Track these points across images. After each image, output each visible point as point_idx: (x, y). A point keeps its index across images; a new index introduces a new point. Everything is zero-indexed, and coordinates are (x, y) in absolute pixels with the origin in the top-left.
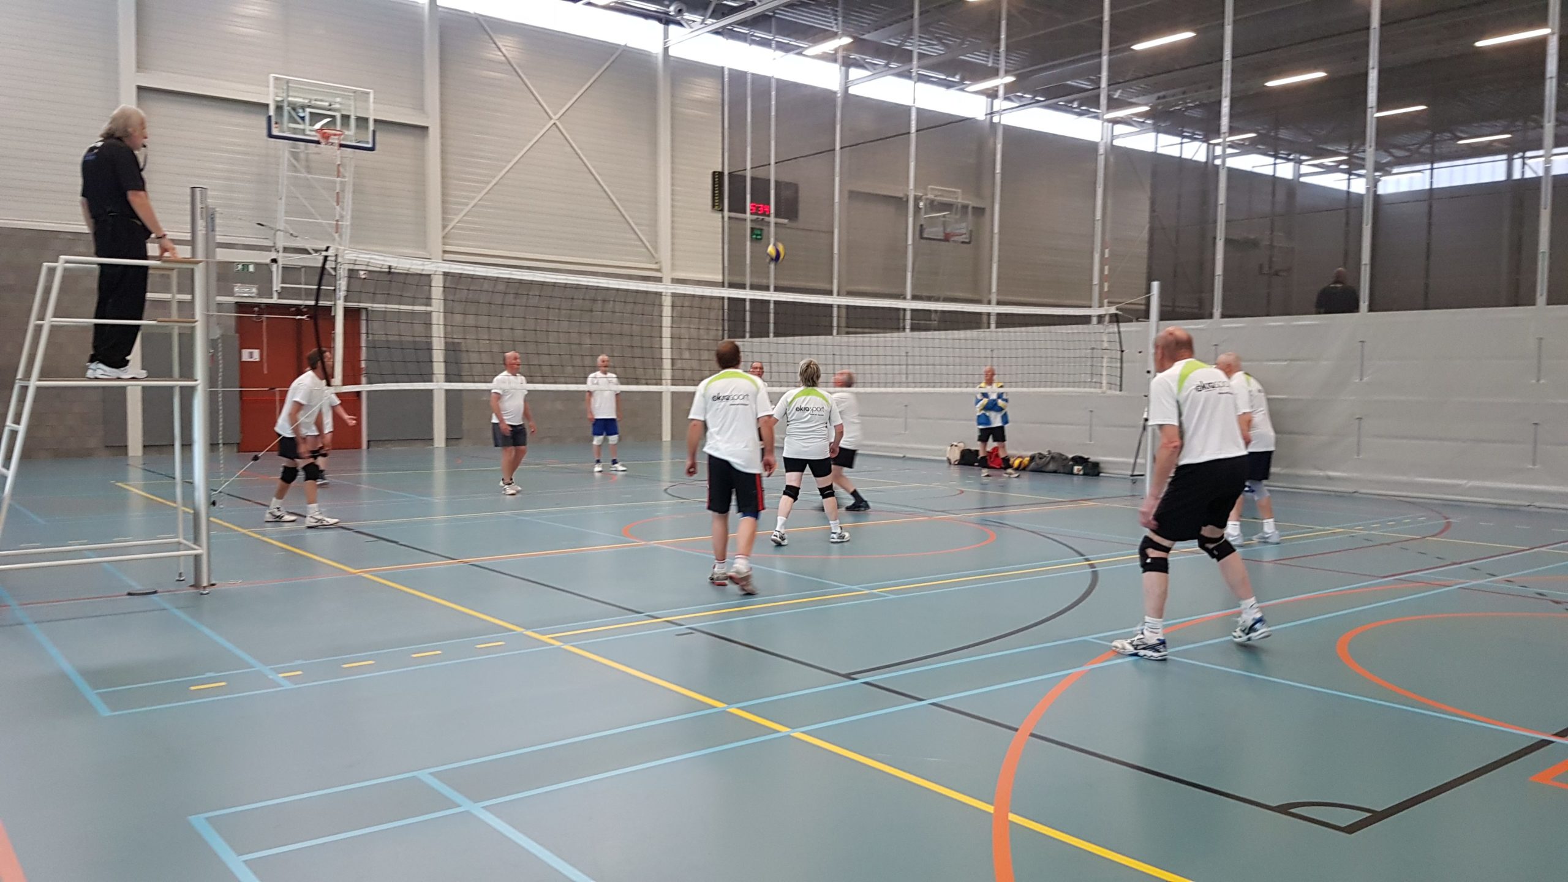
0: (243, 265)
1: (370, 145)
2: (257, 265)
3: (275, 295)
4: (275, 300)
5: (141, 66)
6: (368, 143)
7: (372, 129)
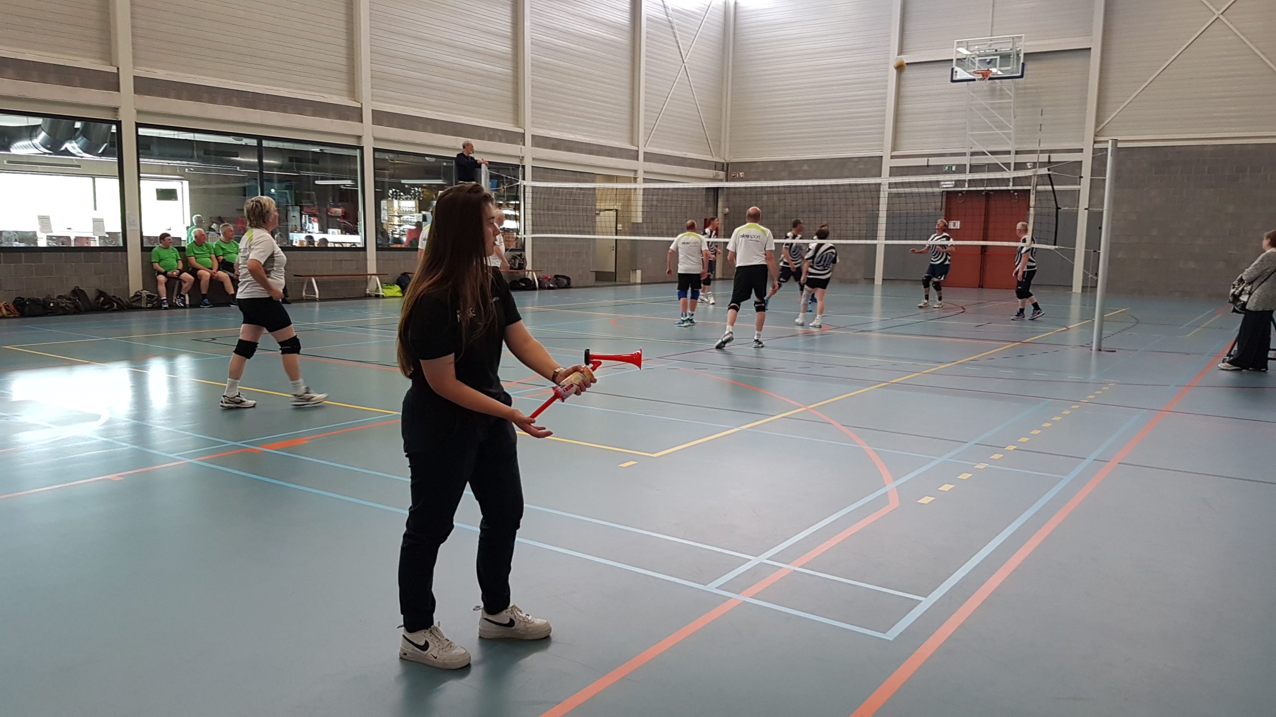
0: (949, 167)
2: (957, 166)
3: (967, 185)
4: (966, 188)
5: (901, 52)
6: (1018, 73)
7: (1022, 61)
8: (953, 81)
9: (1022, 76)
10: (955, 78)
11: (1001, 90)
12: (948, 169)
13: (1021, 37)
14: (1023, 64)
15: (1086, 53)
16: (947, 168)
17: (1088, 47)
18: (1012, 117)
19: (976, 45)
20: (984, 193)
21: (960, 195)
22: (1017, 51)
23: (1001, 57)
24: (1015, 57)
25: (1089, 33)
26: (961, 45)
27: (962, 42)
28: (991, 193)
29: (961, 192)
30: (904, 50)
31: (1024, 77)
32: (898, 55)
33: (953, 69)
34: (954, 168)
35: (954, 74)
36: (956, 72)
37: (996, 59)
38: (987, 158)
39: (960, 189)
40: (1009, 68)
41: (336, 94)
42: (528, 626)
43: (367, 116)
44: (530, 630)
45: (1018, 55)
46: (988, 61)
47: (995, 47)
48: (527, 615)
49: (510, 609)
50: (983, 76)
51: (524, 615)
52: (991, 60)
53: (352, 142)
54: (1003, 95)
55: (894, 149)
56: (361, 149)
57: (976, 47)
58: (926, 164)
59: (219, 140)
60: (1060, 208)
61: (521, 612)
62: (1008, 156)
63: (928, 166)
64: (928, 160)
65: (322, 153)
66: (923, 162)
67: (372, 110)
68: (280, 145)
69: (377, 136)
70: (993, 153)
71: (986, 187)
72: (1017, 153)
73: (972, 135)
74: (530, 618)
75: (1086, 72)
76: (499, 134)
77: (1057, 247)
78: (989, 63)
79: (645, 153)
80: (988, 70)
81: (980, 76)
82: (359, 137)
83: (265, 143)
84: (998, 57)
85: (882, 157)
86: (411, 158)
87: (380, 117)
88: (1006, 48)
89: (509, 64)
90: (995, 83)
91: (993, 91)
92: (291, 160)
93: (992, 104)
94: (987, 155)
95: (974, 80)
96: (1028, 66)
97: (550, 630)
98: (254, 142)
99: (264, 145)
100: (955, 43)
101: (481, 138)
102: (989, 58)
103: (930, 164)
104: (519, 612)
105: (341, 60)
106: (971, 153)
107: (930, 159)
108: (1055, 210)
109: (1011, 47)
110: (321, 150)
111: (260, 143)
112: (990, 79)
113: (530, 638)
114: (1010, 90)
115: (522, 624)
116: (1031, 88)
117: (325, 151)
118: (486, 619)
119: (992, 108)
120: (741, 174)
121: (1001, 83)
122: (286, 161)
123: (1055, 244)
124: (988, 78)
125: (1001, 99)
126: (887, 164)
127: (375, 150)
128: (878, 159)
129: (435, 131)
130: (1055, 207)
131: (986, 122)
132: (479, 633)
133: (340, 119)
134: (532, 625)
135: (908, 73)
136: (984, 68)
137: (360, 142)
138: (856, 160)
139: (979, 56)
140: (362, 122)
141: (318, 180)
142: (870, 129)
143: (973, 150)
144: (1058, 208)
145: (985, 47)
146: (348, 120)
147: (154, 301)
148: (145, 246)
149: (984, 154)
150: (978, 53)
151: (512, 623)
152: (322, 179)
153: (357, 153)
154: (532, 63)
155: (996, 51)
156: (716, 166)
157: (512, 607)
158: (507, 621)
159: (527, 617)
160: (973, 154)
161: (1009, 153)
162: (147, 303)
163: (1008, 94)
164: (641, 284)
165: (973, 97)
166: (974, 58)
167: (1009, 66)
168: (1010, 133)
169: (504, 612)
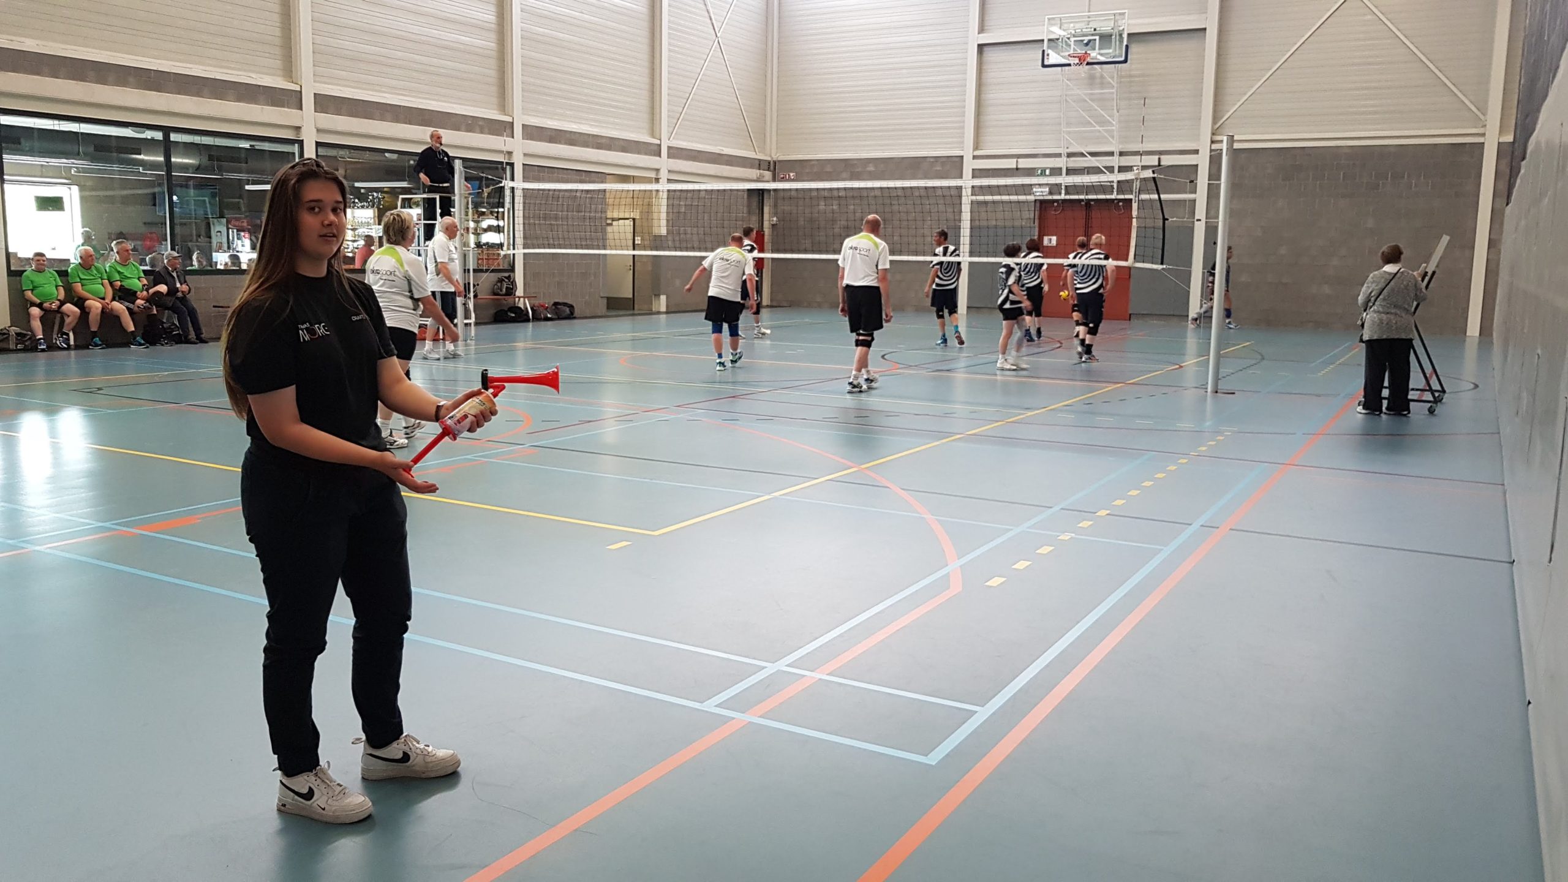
0: (1043, 170)
1: (1123, 59)
2: (1051, 168)
3: (1063, 192)
4: (1063, 196)
5: (982, 30)
6: (1122, 57)
7: (1125, 43)
8: (1044, 66)
9: (1125, 61)
10: (1046, 63)
11: (1102, 77)
12: (1041, 174)
13: (1124, 14)
14: (1127, 46)
15: (1201, 34)
16: (1039, 172)
17: (1203, 27)
18: (1115, 111)
19: (1071, 22)
20: (1083, 203)
21: (1056, 204)
22: (1119, 31)
23: (1100, 39)
24: (1118, 37)
25: (1203, 10)
26: (1053, 22)
27: (1053, 19)
28: (1092, 203)
29: (1057, 201)
30: (986, 28)
31: (1129, 61)
32: (979, 33)
33: (1044, 51)
34: (1048, 172)
35: (1046, 57)
36: (1048, 55)
37: (1095, 40)
38: (1085, 161)
39: (1056, 197)
40: (1111, 51)
41: (267, 74)
42: (429, 759)
43: (308, 101)
44: (431, 765)
45: (1121, 35)
46: (1085, 42)
47: (1093, 25)
48: (426, 746)
49: (403, 740)
50: (1080, 60)
51: (422, 746)
52: (1090, 41)
53: (289, 135)
54: (1103, 84)
55: (976, 148)
56: (301, 143)
57: (1072, 25)
58: (1015, 167)
59: (115, 132)
60: (1167, 219)
61: (418, 743)
62: (1111, 158)
63: (1017, 169)
64: (1017, 161)
65: (252, 149)
66: (1011, 164)
67: (315, 94)
68: (197, 139)
69: (321, 126)
70: (1093, 154)
71: (1087, 195)
72: (1121, 154)
73: (1069, 133)
74: (430, 749)
75: (1202, 57)
76: (480, 123)
77: (1164, 266)
78: (1087, 44)
79: (669, 148)
80: (1086, 53)
81: (1077, 61)
82: (298, 129)
83: (174, 137)
84: (1097, 38)
85: (962, 157)
86: (367, 154)
87: (324, 103)
88: (1106, 27)
89: (493, 36)
90: (1096, 69)
91: (1092, 78)
92: (211, 158)
93: (1092, 94)
94: (1086, 156)
95: (1069, 65)
96: (1131, 50)
97: (458, 763)
98: (158, 135)
99: (172, 139)
100: (1046, 20)
101: (456, 128)
102: (1086, 39)
103: (1019, 166)
104: (415, 743)
105: (272, 28)
106: (1067, 153)
107: (1019, 160)
108: (1161, 222)
109: (1113, 25)
110: (251, 146)
111: (166, 137)
112: (1088, 64)
113: (433, 775)
114: (1112, 78)
115: (419, 759)
116: (1139, 76)
117: (257, 147)
118: (371, 755)
119: (1092, 100)
120: (791, 174)
121: (1101, 68)
122: (205, 161)
123: (1162, 263)
124: (1086, 63)
125: (1102, 88)
126: (969, 165)
127: (318, 144)
128: (959, 158)
129: (397, 120)
130: (1161, 217)
131: (1084, 117)
132: (362, 774)
133: (272, 106)
134: (433, 759)
135: (990, 55)
136: (1080, 51)
137: (298, 134)
138: (932, 160)
139: (1074, 36)
140: (301, 109)
141: (248, 184)
142: (947, 122)
143: (1070, 150)
144: (1165, 219)
145: (1082, 25)
146: (284, 107)
147: (26, 341)
148: (13, 268)
149: (1082, 155)
150: (1073, 32)
151: (406, 757)
152: (255, 183)
153: (296, 149)
154: (521, 35)
155: (1095, 30)
156: (760, 164)
157: (406, 736)
158: (400, 755)
159: (426, 748)
160: (1070, 155)
161: (1111, 154)
162: (17, 344)
163: (1111, 83)
164: (667, 313)
165: (1068, 85)
166: (1069, 38)
167: (1110, 48)
168: (1113, 130)
169: (395, 744)
